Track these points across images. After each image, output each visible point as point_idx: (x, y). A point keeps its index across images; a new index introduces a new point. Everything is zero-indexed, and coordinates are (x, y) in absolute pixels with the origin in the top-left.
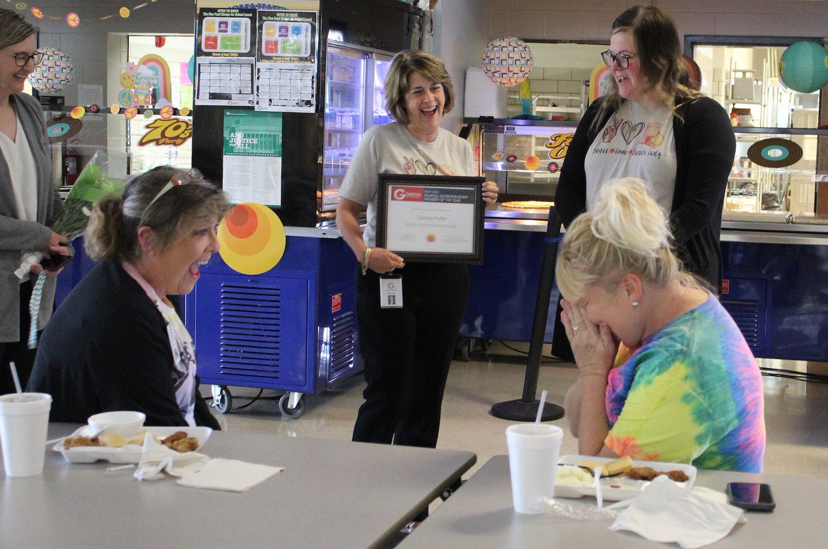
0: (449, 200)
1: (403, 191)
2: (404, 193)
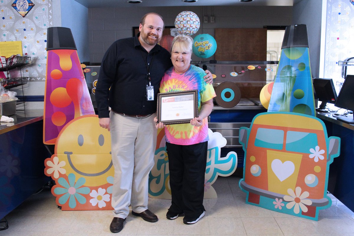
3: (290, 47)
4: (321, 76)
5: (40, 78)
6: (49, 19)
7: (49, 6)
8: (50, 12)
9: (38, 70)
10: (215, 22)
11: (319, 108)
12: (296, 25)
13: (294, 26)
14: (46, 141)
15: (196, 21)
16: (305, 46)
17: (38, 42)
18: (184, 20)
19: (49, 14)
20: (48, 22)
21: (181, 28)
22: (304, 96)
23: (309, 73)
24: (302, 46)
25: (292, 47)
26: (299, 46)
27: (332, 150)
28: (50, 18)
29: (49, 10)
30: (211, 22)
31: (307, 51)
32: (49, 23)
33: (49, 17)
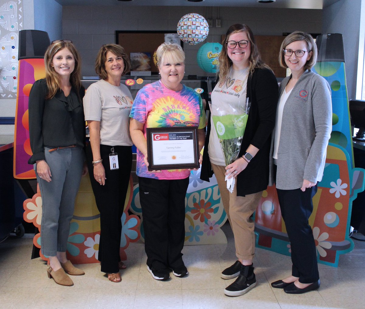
0: (181, 138)
1: (159, 136)
2: (159, 137)
3: (321, 61)
4: (358, 98)
5: (5, 95)
6: (18, 19)
7: (19, 3)
8: (20, 10)
9: (2, 84)
10: (221, 26)
11: (356, 136)
12: (329, 35)
13: (326, 36)
14: (17, 174)
15: (200, 26)
16: (339, 60)
17: (3, 48)
18: (193, 24)
19: (19, 12)
20: (17, 23)
21: (187, 34)
22: (338, 121)
23: (344, 93)
24: (336, 60)
25: (325, 61)
26: (334, 60)
27: (356, 184)
28: (20, 18)
29: (18, 8)
30: (217, 27)
31: (343, 66)
32: (19, 24)
33: (18, 17)
